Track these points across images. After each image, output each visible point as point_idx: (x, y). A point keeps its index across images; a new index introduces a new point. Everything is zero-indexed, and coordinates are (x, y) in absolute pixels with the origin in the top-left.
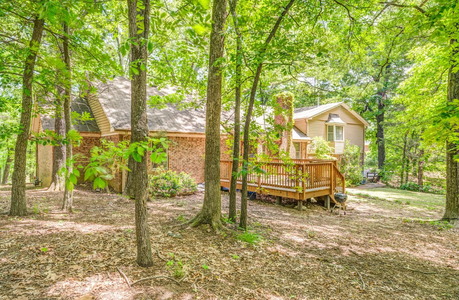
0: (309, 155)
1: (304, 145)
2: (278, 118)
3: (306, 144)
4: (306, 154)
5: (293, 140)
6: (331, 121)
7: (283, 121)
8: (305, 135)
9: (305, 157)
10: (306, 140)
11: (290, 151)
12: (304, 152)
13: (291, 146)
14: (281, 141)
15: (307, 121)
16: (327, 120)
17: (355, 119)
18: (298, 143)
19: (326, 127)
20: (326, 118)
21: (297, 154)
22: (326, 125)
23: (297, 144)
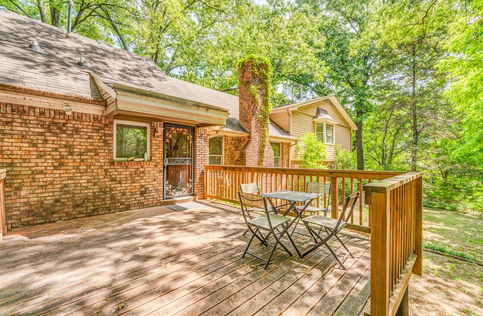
0: (293, 162)
1: (285, 147)
2: (245, 99)
3: (289, 145)
4: (288, 161)
5: (270, 137)
6: (320, 117)
7: (252, 103)
8: (288, 133)
9: (288, 165)
10: (289, 139)
11: (265, 154)
12: (285, 157)
13: (266, 147)
14: (249, 137)
15: (290, 112)
16: (315, 115)
17: (343, 119)
18: (278, 144)
19: (314, 125)
20: (313, 112)
21: (276, 160)
22: (314, 122)
23: (276, 145)
